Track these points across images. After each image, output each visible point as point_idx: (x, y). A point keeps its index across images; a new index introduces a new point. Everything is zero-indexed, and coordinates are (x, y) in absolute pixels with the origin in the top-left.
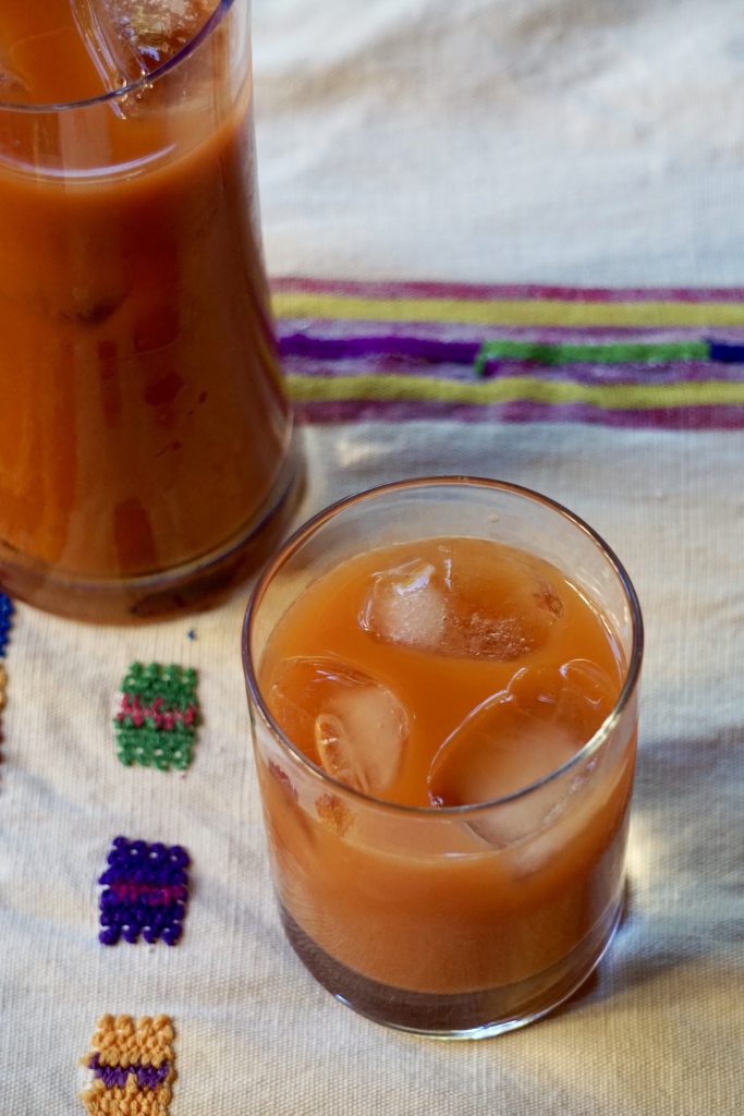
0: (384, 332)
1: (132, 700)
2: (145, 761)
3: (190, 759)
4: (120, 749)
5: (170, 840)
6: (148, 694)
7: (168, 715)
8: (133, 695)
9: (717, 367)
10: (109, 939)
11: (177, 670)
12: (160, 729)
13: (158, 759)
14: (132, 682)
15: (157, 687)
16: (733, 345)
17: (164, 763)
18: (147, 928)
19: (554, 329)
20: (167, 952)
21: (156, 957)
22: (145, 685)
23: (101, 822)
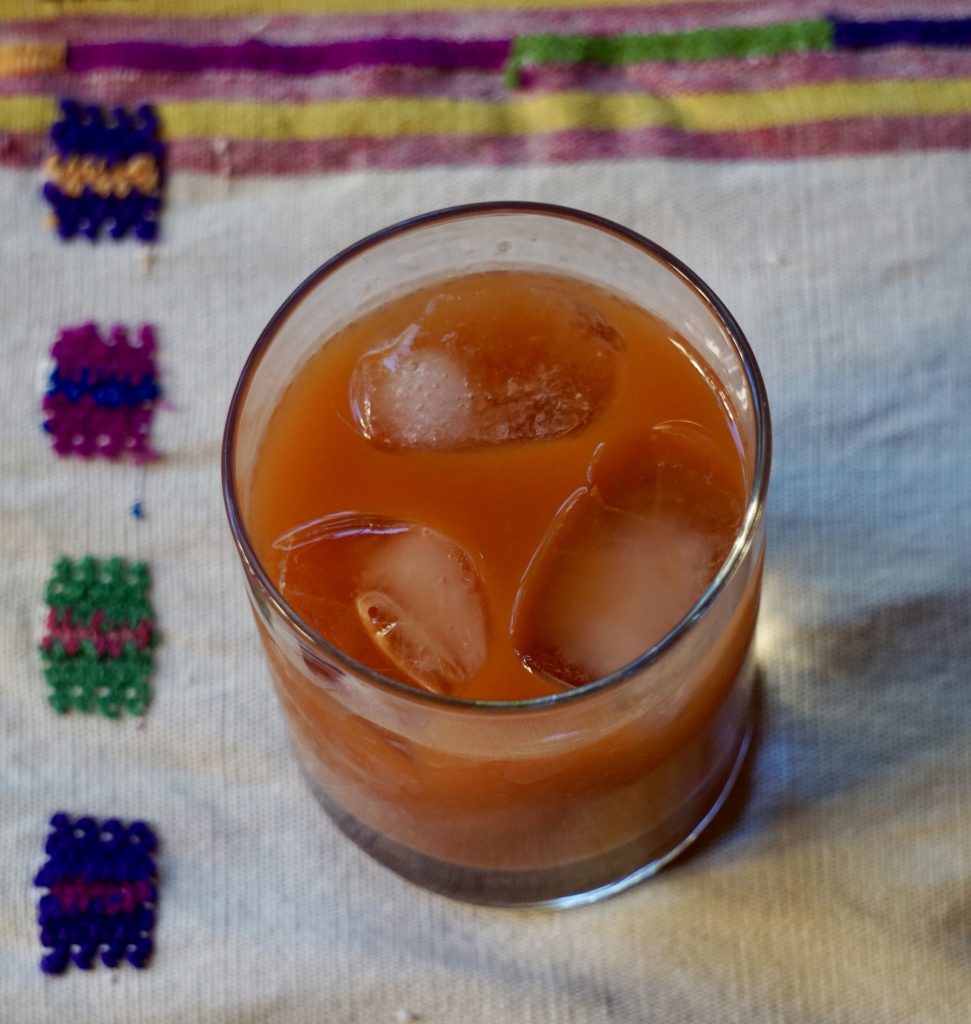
0: (375, 31)
1: (61, 617)
2: (86, 705)
3: (146, 699)
4: (50, 691)
5: (129, 813)
6: (83, 606)
7: (112, 636)
8: (62, 609)
9: (845, 56)
10: (54, 966)
11: (120, 567)
12: (103, 657)
13: (105, 702)
14: (60, 589)
15: (95, 593)
16: (864, 21)
17: (113, 707)
18: (105, 948)
19: (612, 11)
20: (136, 980)
21: (121, 989)
22: (78, 593)
23: (32, 792)
